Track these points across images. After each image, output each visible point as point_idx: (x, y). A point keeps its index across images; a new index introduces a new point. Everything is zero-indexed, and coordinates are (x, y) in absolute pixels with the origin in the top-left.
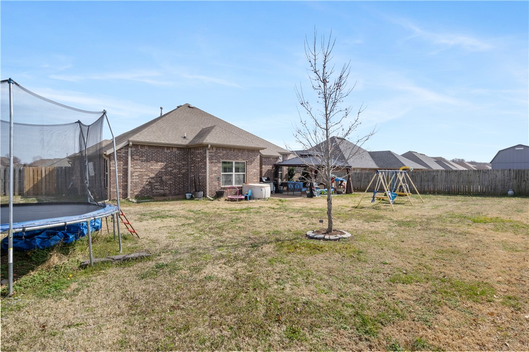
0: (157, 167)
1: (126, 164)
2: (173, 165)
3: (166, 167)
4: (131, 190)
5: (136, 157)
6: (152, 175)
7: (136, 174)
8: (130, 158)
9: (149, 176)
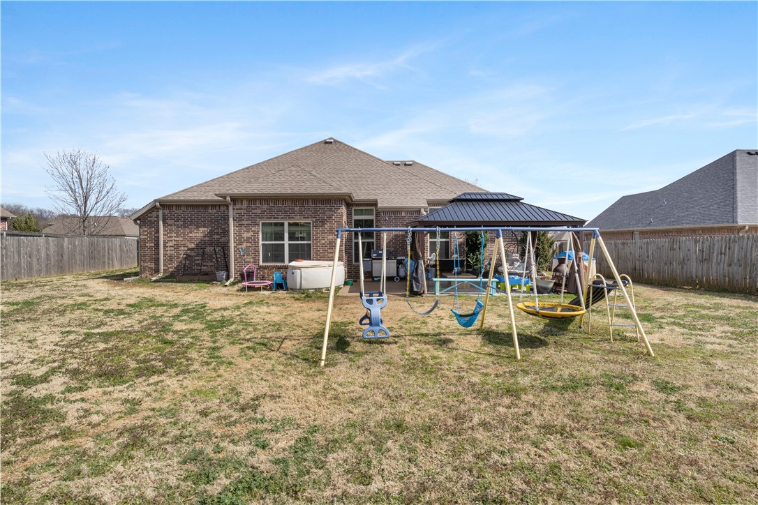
0: (197, 235)
1: (157, 231)
2: (220, 231)
3: (211, 234)
4: (164, 265)
5: (170, 222)
6: (193, 246)
7: (170, 244)
8: (161, 223)
9: (187, 247)
